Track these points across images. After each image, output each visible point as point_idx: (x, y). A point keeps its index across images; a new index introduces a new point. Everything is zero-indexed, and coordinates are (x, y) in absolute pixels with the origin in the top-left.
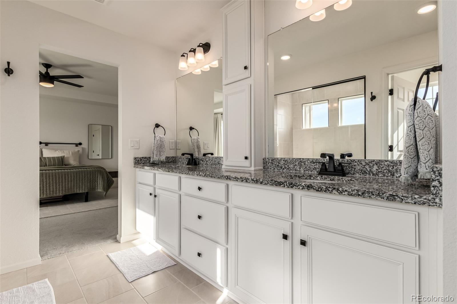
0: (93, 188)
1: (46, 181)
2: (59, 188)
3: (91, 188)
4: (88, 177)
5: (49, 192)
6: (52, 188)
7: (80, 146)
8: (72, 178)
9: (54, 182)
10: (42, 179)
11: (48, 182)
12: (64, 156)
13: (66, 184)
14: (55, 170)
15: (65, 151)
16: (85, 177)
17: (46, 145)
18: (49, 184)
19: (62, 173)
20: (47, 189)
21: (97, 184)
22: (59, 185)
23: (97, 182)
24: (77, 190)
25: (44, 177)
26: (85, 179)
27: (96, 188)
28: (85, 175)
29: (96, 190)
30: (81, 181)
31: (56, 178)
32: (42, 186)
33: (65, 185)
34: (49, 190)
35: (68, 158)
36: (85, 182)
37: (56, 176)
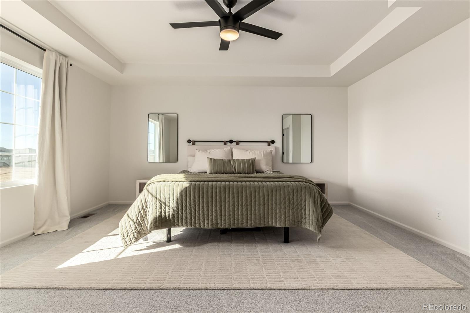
0: (299, 221)
1: (229, 201)
2: (247, 214)
3: (294, 221)
4: (289, 199)
5: (232, 220)
6: (236, 213)
7: (272, 145)
8: (265, 199)
9: (240, 203)
10: (224, 196)
11: (231, 204)
12: (255, 158)
13: (257, 208)
14: (242, 182)
15: (256, 152)
16: (285, 199)
17: (237, 145)
18: (233, 206)
19: (250, 187)
20: (230, 215)
21: (305, 214)
22: (247, 210)
23: (305, 209)
24: (273, 222)
25: (226, 193)
26: (285, 203)
27: (304, 221)
28: (285, 194)
29: (303, 226)
30: (279, 206)
31: (242, 197)
32: (224, 208)
33: (255, 210)
34: (232, 217)
35: (259, 160)
36: (285, 208)
37: (242, 193)
